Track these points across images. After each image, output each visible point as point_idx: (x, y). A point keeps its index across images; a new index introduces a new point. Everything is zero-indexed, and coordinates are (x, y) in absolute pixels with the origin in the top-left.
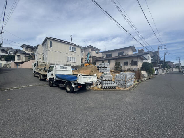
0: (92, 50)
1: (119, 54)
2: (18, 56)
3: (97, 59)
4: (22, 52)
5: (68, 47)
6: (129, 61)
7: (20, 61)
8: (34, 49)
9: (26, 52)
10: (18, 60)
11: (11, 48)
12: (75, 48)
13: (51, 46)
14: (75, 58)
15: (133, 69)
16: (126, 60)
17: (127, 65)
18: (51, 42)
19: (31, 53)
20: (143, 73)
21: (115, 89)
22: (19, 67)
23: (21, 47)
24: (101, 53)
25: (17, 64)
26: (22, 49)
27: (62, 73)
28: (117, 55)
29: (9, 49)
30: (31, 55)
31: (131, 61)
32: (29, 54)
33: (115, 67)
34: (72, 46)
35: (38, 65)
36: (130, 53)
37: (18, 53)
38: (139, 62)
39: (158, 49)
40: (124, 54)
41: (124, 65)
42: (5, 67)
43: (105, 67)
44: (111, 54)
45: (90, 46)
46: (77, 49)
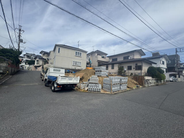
0: (98, 55)
1: (125, 58)
2: (37, 61)
3: (102, 63)
4: (40, 57)
5: (74, 52)
6: (133, 66)
7: (38, 65)
8: (48, 54)
9: (43, 57)
10: (37, 64)
11: (34, 54)
12: (81, 53)
13: (59, 52)
14: (80, 63)
15: (137, 74)
16: (129, 65)
17: (131, 70)
18: (59, 49)
19: (47, 58)
20: (146, 79)
21: (100, 92)
22: (37, 70)
23: (40, 53)
24: (107, 57)
25: (36, 67)
26: (40, 55)
27: (55, 75)
28: (123, 60)
29: (32, 55)
30: (47, 60)
31: (135, 65)
32: (45, 59)
33: (118, 72)
34: (78, 52)
35: (44, 67)
36: (137, 57)
37: (38, 58)
38: (143, 66)
39: (177, 51)
40: (129, 58)
41: (128, 69)
42: (28, 69)
43: (100, 71)
44: (117, 58)
45: (97, 51)
46: (83, 54)
